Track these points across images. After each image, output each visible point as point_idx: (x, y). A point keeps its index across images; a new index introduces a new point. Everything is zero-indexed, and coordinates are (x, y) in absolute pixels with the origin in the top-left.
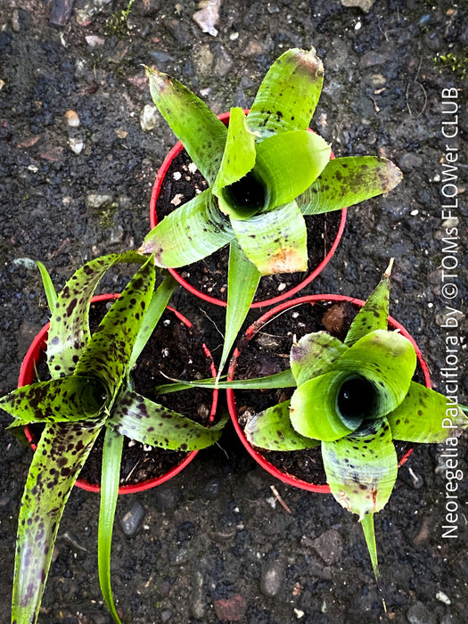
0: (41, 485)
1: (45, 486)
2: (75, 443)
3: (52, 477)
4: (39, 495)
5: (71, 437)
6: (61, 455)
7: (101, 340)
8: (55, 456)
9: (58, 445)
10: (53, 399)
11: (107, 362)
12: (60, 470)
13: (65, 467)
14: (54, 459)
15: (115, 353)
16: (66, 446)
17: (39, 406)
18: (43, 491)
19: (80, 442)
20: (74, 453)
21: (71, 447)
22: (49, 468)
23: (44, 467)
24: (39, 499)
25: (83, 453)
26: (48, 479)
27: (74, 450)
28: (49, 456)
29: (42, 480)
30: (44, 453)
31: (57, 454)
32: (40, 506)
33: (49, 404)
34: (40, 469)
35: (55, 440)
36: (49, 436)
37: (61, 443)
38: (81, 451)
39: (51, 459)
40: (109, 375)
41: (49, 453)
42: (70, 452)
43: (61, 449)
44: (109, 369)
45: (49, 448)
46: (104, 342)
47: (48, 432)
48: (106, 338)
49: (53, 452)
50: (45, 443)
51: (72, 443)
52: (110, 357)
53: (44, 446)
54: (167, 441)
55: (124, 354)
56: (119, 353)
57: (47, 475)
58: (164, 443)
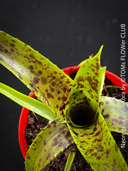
0: (34, 62)
1: (32, 64)
2: (53, 94)
3: (37, 71)
4: (28, 58)
5: (59, 93)
6: (50, 82)
7: (109, 143)
8: (51, 78)
9: (57, 83)
10: (89, 92)
11: (94, 138)
12: (39, 78)
13: (40, 82)
14: (48, 77)
15: (96, 148)
16: (54, 88)
17: (87, 82)
18: (29, 62)
19: (52, 97)
20: (47, 91)
21: (53, 90)
22: (44, 71)
23: (46, 69)
24: (25, 57)
25: (44, 96)
26: (36, 68)
27: (49, 92)
28: (52, 74)
29: (37, 64)
30: (55, 73)
31: (51, 80)
32: (20, 56)
33: (86, 88)
34: (45, 65)
35: (61, 82)
36: (65, 80)
37: (58, 85)
38: (46, 96)
39: (49, 75)
40: (86, 134)
41: (54, 75)
42: (49, 89)
43: (54, 84)
44: (90, 136)
45: (58, 76)
46: (107, 144)
47: (68, 80)
48: (109, 148)
49: (54, 78)
50: (61, 76)
51: (55, 92)
52: (97, 142)
53: (60, 74)
54: (35, 149)
55: (93, 155)
56: (95, 151)
57: (40, 68)
58: (34, 147)
